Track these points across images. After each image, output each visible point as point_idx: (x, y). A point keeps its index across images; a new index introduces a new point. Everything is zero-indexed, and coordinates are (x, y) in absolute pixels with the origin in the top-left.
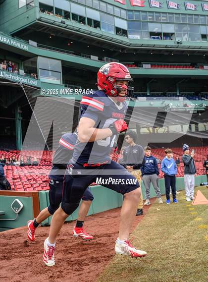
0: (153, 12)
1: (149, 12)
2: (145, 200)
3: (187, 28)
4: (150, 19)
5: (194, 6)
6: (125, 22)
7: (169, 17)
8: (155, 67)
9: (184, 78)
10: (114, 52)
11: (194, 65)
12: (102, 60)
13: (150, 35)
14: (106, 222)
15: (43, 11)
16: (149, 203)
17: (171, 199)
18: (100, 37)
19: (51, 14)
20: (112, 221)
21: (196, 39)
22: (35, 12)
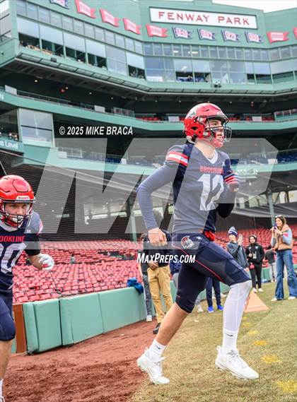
0: (179, 44)
1: (174, 44)
3: (228, 65)
4: (175, 54)
5: (235, 37)
6: (142, 59)
7: (202, 51)
10: (128, 100)
11: (238, 116)
12: (110, 112)
13: (177, 76)
14: (123, 343)
15: (25, 45)
17: (215, 305)
18: (106, 80)
19: (36, 49)
20: (131, 340)
21: (240, 80)
22: (13, 47)
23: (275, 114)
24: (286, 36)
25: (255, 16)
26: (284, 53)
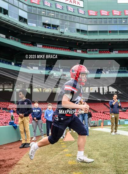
0: (45, 9)
1: (43, 9)
2: (33, 138)
3: (68, 23)
4: (43, 14)
5: (73, 9)
6: (26, 13)
7: (56, 14)
8: (45, 47)
9: (65, 57)
10: (18, 33)
11: (71, 49)
12: (8, 38)
13: (43, 25)
14: (4, 152)
16: (35, 139)
18: (7, 22)
20: (8, 151)
21: (73, 31)
23: (88, 50)
24: (97, 13)
25: (83, 1)
26: (95, 21)
